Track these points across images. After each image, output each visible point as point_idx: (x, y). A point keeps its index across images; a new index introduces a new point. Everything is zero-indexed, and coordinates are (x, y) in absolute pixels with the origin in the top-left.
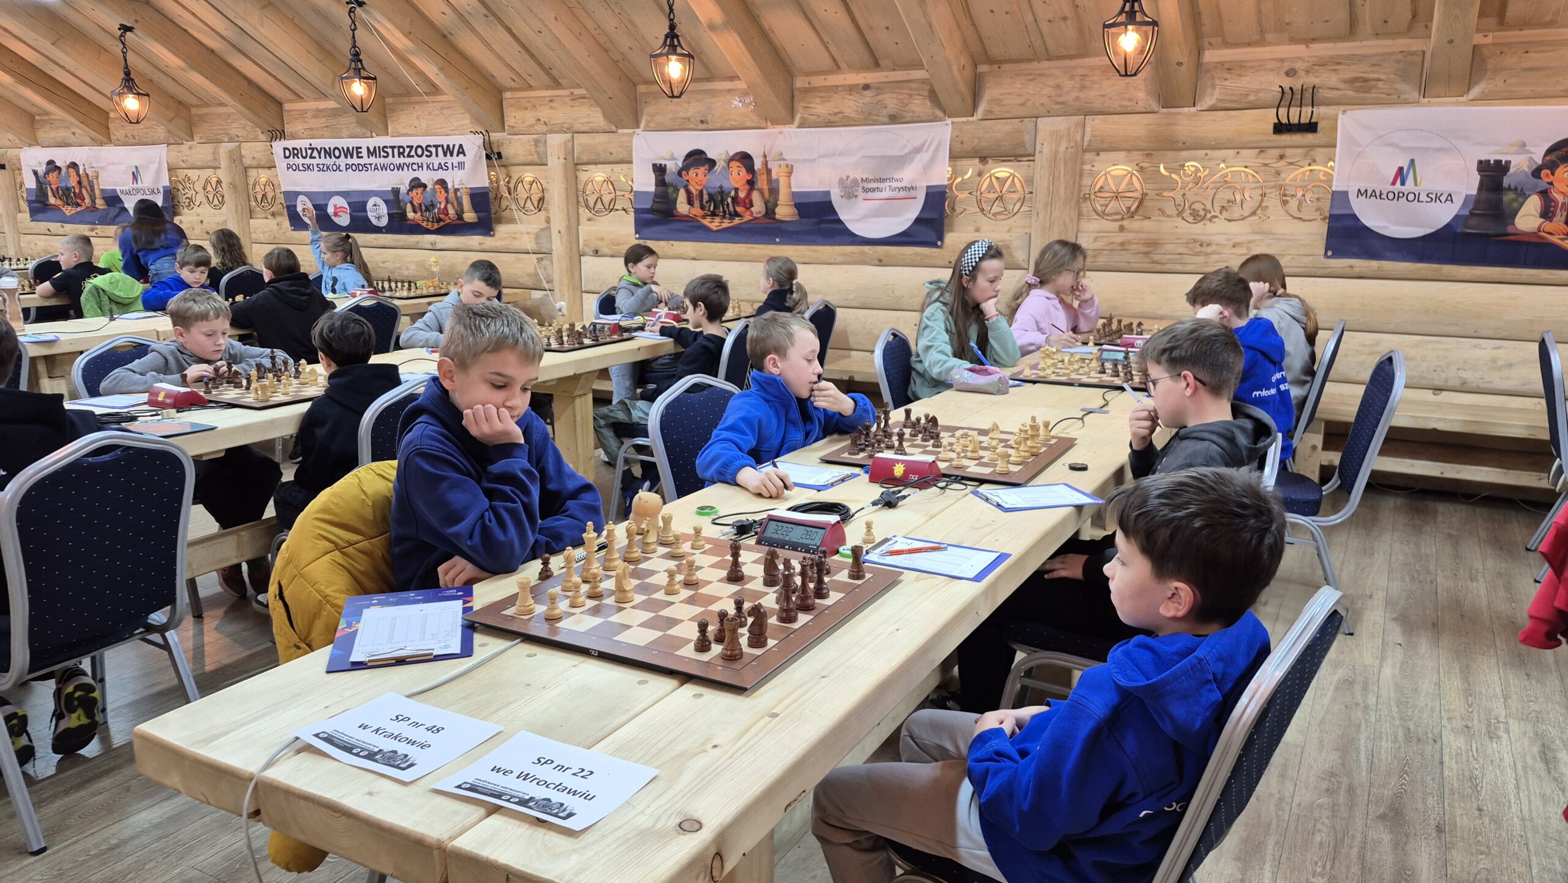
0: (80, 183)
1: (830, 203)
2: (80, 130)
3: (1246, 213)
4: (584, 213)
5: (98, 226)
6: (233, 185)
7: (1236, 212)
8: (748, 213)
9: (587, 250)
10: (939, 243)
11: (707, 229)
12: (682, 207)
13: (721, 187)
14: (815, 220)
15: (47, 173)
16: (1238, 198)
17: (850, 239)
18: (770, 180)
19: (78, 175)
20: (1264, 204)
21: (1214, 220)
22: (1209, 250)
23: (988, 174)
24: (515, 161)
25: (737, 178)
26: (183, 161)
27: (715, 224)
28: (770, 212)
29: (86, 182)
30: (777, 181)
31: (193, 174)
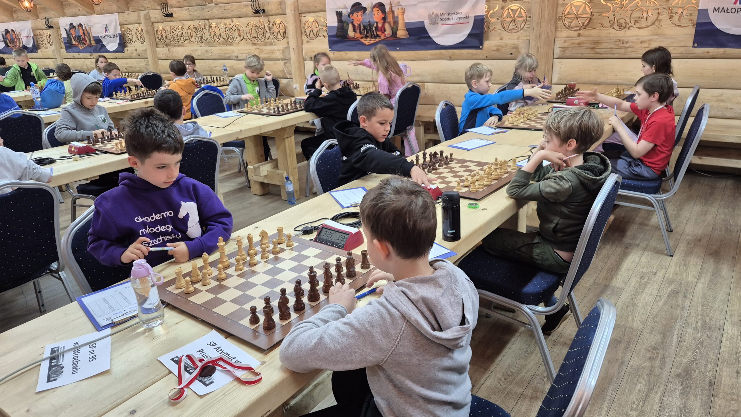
0: (84, 33)
1: (424, 27)
2: (82, 9)
3: (649, 24)
4: (305, 39)
5: (94, 54)
6: (148, 32)
7: (643, 23)
8: (383, 35)
9: (307, 57)
10: (481, 47)
11: (364, 44)
12: (351, 33)
13: (369, 22)
14: (416, 37)
15: (70, 29)
16: (645, 15)
17: (435, 46)
18: (393, 17)
19: (83, 30)
20: (659, 19)
21: (631, 28)
22: (627, 45)
23: (507, 8)
24: (271, 13)
25: (377, 16)
26: (126, 21)
27: (367, 42)
28: (394, 33)
29: (87, 33)
30: (397, 17)
31: (131, 27)
